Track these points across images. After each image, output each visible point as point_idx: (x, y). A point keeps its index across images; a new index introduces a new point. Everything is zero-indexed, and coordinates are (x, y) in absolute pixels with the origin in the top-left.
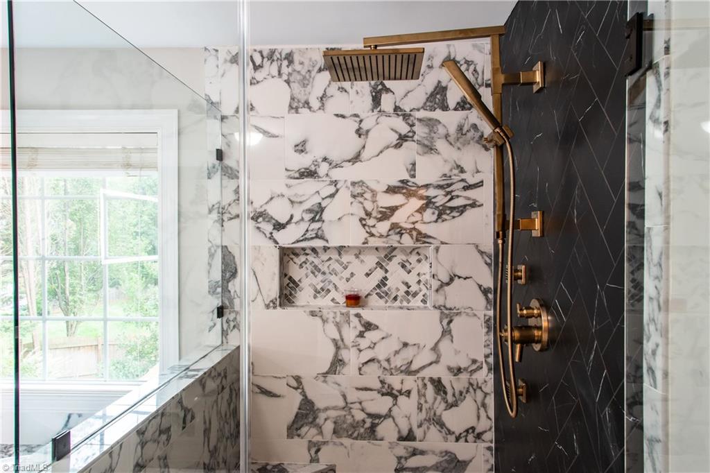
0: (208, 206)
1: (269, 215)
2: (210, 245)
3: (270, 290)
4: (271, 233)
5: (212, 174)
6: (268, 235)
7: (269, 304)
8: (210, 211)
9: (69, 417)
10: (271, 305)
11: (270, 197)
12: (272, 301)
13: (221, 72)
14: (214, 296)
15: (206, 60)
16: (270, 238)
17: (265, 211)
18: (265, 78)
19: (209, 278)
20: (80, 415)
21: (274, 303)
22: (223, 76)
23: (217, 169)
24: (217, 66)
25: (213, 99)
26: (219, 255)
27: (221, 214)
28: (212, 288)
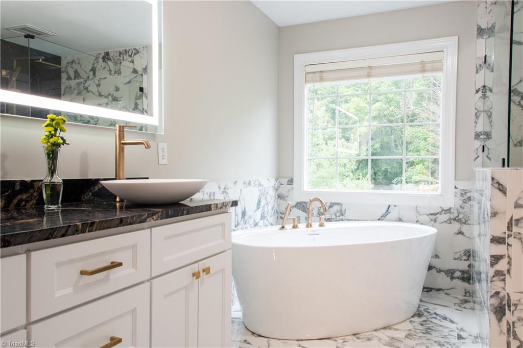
0: (476, 89)
1: (518, 91)
2: (476, 111)
3: (517, 136)
4: (519, 102)
5: (479, 71)
6: (517, 103)
7: (517, 144)
8: (477, 92)
9: (389, 207)
10: (518, 144)
11: (519, 80)
12: (519, 142)
13: (488, 10)
14: (478, 140)
15: (478, 6)
16: (518, 105)
17: (515, 89)
18: (519, 10)
19: (475, 130)
20: (395, 206)
21: (520, 143)
22: (489, 13)
23: (483, 67)
24: (486, 8)
25: (483, 27)
26: (482, 116)
27: (484, 93)
28: (477, 136)
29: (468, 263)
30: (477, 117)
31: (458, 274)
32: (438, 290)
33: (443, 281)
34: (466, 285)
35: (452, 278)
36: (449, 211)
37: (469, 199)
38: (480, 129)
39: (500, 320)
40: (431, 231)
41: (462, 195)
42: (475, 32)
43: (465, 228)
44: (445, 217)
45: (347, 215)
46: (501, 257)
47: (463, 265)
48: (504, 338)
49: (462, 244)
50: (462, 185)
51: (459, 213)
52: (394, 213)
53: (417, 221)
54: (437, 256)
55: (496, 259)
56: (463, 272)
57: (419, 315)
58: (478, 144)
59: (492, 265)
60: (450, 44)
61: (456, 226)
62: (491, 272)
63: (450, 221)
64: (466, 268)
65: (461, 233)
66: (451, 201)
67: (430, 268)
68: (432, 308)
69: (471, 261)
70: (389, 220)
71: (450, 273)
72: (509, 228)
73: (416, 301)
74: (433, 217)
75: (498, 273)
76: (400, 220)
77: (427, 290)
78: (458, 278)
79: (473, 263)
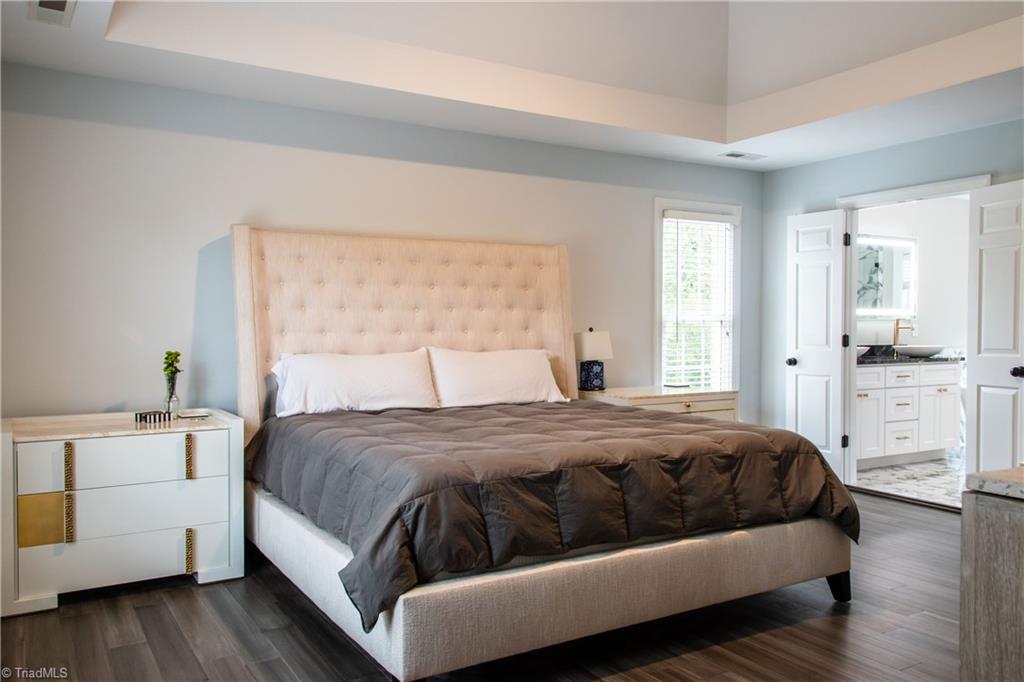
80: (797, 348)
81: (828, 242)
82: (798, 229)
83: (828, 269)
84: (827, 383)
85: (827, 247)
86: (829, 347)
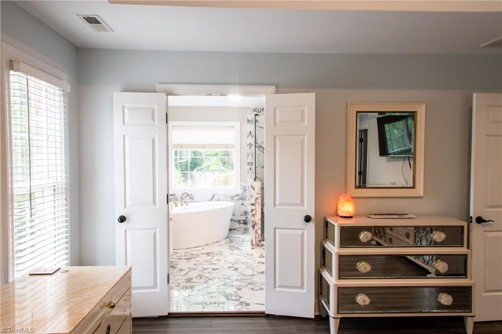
5: (248, 137)
8: (248, 146)
9: (214, 195)
15: (247, 110)
19: (247, 162)
20: (216, 194)
22: (251, 114)
25: (249, 119)
26: (250, 156)
27: (250, 146)
28: (248, 164)
29: (245, 217)
30: (248, 156)
31: (242, 222)
32: (234, 229)
33: (236, 225)
34: (245, 226)
35: (240, 224)
36: (238, 195)
37: (246, 190)
38: (249, 161)
39: (253, 229)
40: (231, 204)
41: (243, 188)
42: (246, 121)
43: (244, 202)
44: (237, 198)
45: (195, 200)
46: (254, 210)
47: (244, 218)
48: (255, 234)
49: (243, 209)
50: (243, 184)
51: (242, 196)
52: (216, 198)
53: (226, 200)
54: (234, 215)
55: (252, 210)
56: (244, 221)
57: (228, 237)
58: (248, 167)
59: (251, 212)
60: (237, 124)
61: (241, 201)
62: (251, 214)
63: (238, 200)
64: (245, 219)
65: (243, 204)
66: (239, 191)
67: (232, 220)
68: (232, 235)
69: (247, 216)
70: (214, 201)
71: (239, 222)
72: (256, 201)
73: (227, 234)
74: (232, 198)
75: (253, 215)
76: (219, 200)
77: (230, 230)
78: (242, 223)
79: (248, 216)
80: (125, 207)
81: (153, 119)
82: (124, 105)
83: (153, 141)
84: (155, 234)
85: (152, 123)
86: (156, 205)
